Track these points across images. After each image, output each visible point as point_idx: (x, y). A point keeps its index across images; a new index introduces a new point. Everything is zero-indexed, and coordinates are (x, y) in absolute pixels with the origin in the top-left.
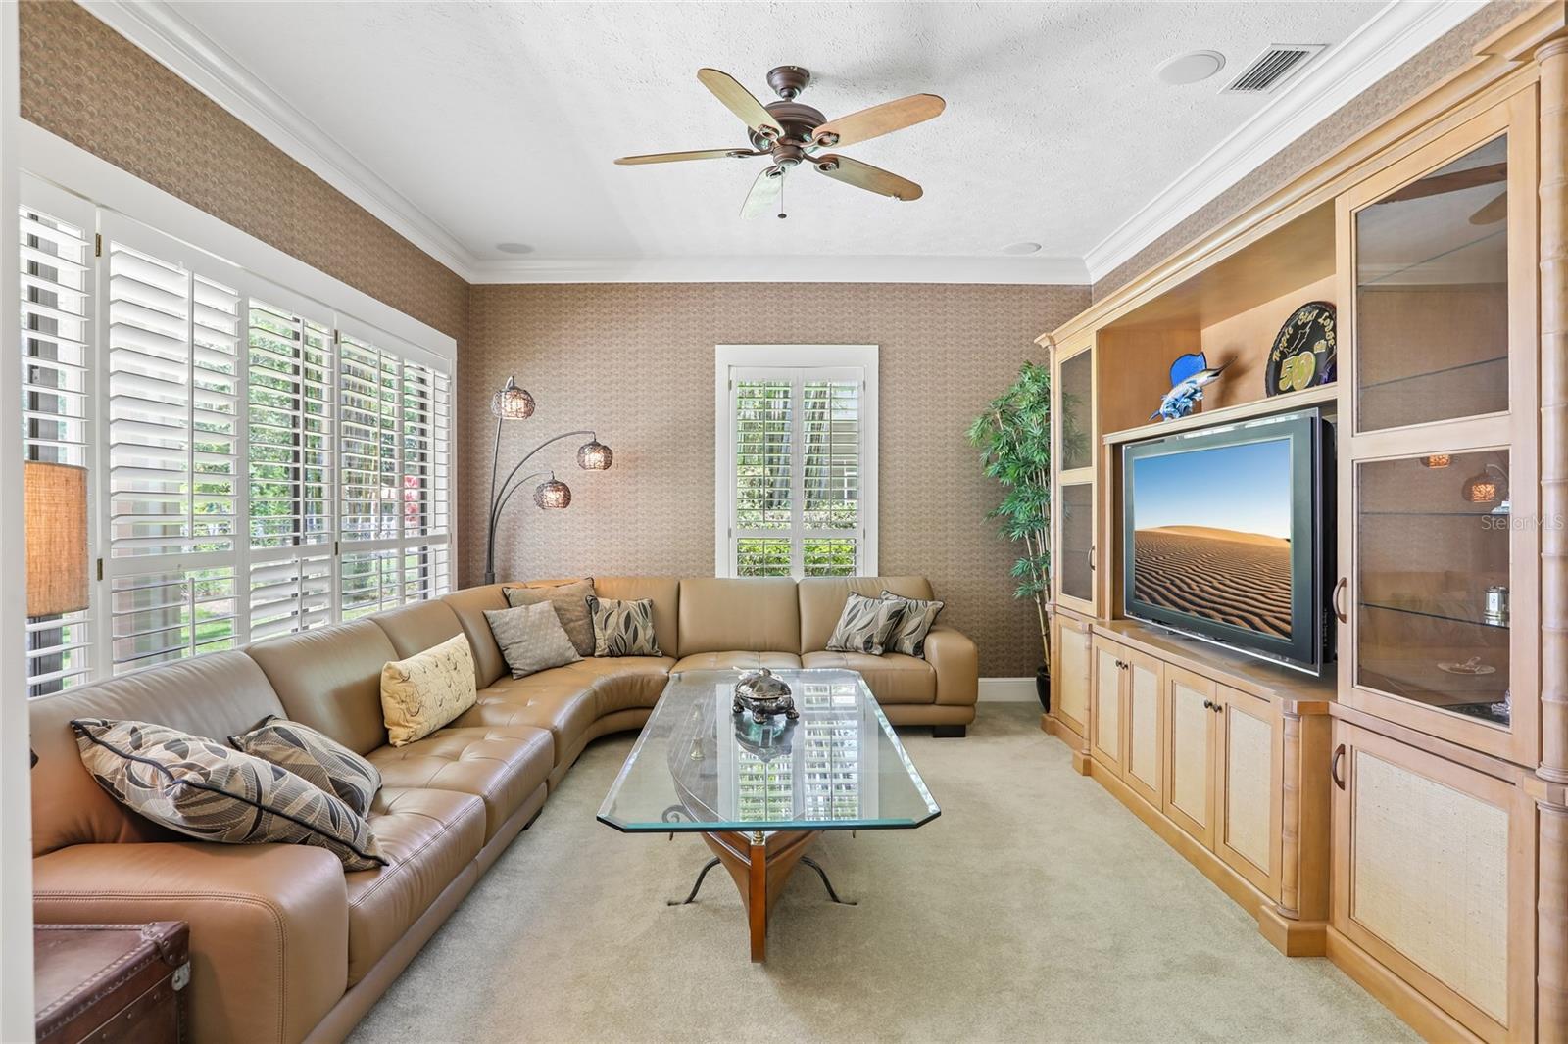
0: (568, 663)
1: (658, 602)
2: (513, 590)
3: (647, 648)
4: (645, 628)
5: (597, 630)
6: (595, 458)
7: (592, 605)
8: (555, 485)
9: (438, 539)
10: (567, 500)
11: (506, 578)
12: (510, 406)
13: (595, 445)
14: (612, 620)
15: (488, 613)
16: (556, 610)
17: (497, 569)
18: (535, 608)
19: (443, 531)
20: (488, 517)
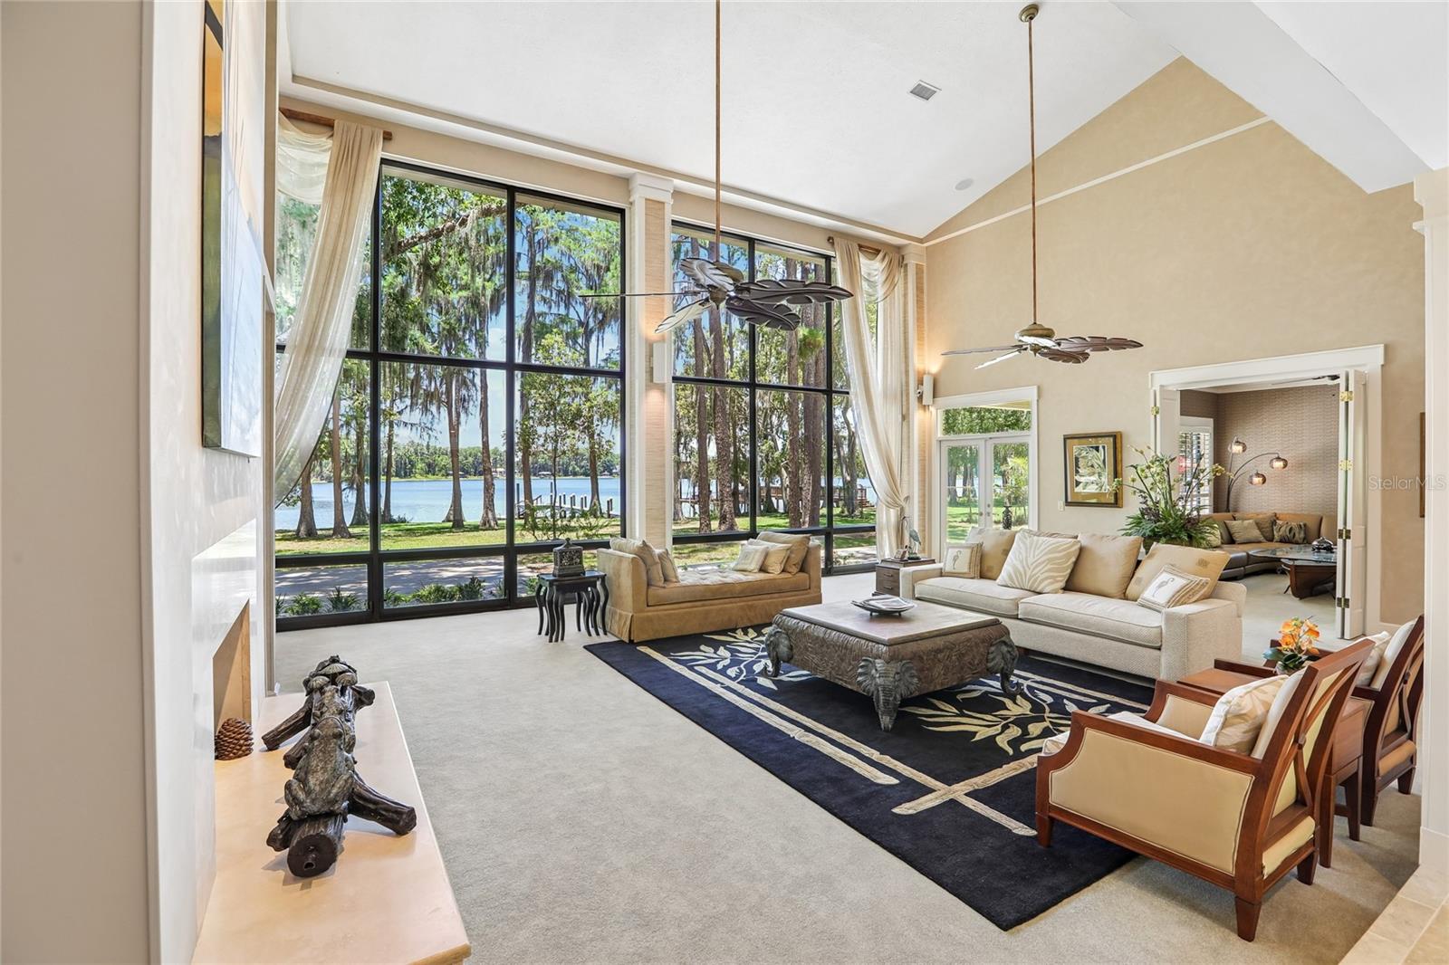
0: (1260, 542)
1: (1309, 524)
2: (1237, 515)
3: (1300, 541)
4: (1299, 533)
5: (1275, 532)
6: (1279, 464)
7: (1274, 523)
8: (1258, 475)
9: (1204, 495)
10: (1264, 481)
11: (1236, 511)
12: (1237, 449)
13: (1278, 459)
14: (1283, 529)
15: (1227, 522)
16: (1257, 524)
17: (1231, 506)
18: (1246, 522)
19: (1207, 492)
20: (1227, 487)
